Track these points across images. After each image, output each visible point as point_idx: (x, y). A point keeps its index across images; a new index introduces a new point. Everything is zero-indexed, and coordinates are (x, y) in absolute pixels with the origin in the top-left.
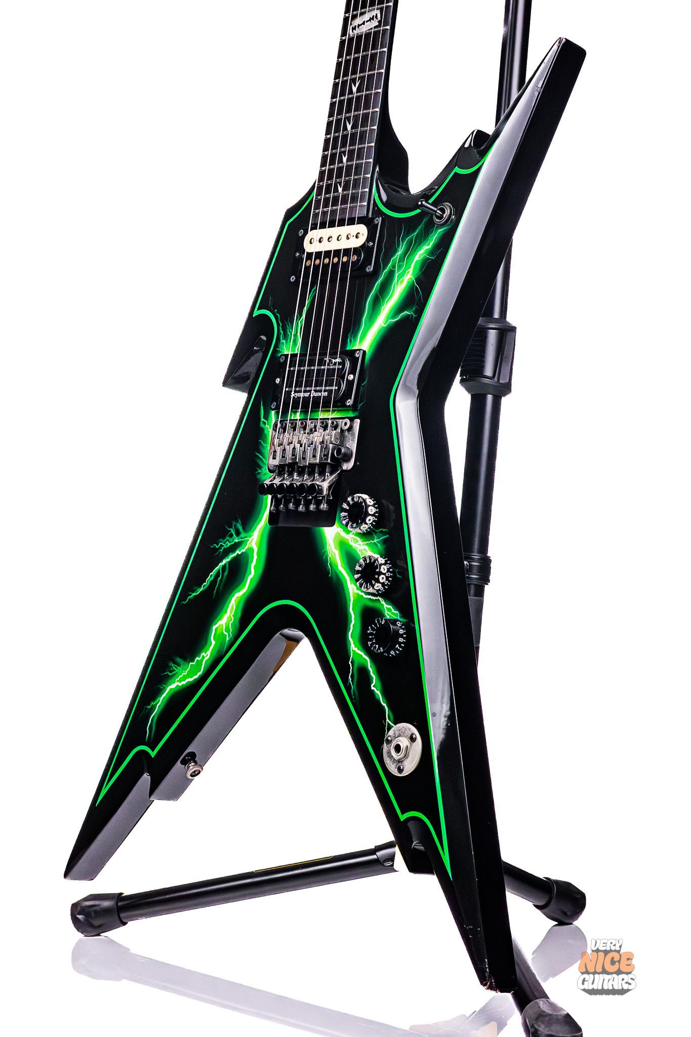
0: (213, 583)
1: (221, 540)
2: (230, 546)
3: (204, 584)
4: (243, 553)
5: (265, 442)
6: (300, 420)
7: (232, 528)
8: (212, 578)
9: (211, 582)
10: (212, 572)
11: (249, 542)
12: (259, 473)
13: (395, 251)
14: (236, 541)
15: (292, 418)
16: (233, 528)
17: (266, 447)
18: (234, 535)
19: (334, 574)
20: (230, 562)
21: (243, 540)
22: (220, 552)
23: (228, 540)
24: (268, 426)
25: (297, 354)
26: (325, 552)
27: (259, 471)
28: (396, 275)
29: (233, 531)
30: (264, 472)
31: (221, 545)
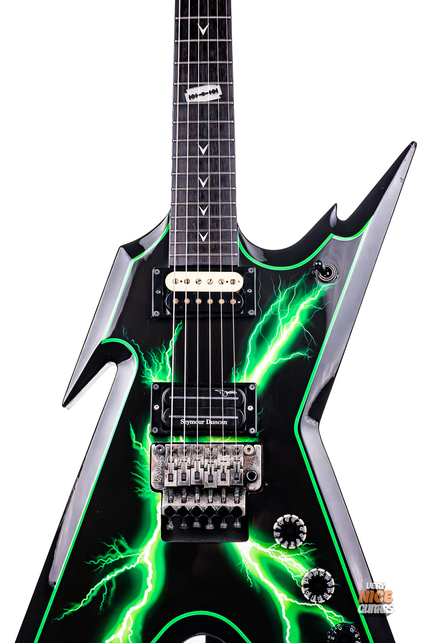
0: (97, 599)
1: (101, 556)
2: (114, 562)
3: (84, 600)
4: (132, 569)
5: (144, 463)
6: (186, 443)
7: (113, 545)
8: (95, 594)
9: (94, 598)
10: (93, 587)
11: (139, 558)
12: (140, 492)
13: (275, 299)
14: (122, 556)
15: (175, 441)
16: (115, 544)
17: (145, 467)
18: (118, 551)
19: (256, 585)
20: (118, 578)
21: (131, 556)
22: (101, 568)
23: (109, 557)
24: (144, 448)
25: (171, 383)
26: (241, 565)
27: (140, 490)
28: (280, 319)
29: (114, 547)
30: (146, 492)
31: (101, 561)
